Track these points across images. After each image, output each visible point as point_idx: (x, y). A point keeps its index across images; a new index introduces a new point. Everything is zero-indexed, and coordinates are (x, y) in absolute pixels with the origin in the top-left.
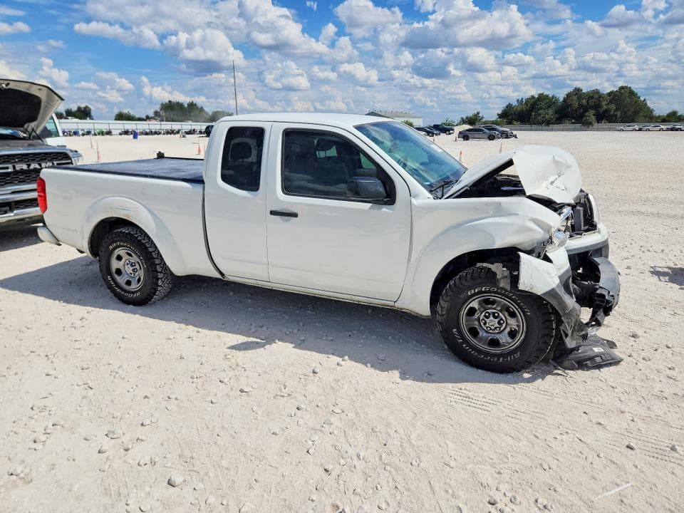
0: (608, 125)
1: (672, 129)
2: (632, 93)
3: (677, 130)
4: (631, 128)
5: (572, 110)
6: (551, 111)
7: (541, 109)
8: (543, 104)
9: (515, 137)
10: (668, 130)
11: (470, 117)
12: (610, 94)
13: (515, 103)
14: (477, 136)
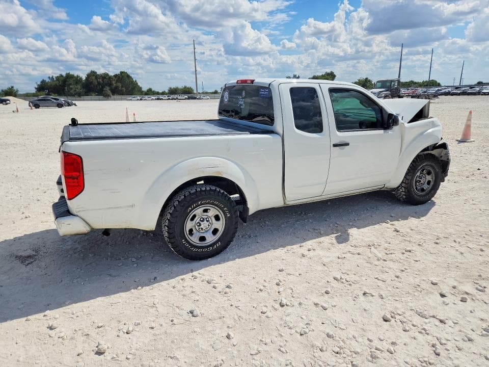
0: (119, 97)
1: (158, 99)
2: (128, 76)
3: (161, 99)
4: (136, 99)
5: (94, 86)
6: (79, 86)
7: (70, 84)
8: (71, 81)
9: (75, 105)
10: (156, 99)
11: (6, 90)
12: (116, 76)
13: (48, 80)
14: (47, 105)
